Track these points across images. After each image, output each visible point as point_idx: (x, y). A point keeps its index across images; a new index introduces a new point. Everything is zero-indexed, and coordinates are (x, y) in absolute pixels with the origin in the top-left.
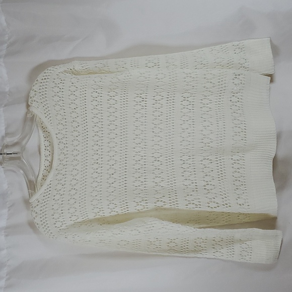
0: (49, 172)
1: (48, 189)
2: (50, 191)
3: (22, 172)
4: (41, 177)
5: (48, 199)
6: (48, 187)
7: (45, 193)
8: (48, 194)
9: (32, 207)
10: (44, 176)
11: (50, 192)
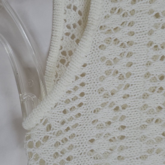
0: (78, 41)
1: (75, 89)
2: (82, 94)
3: (8, 49)
4: (55, 55)
5: (78, 121)
6: (77, 83)
7: (67, 101)
8: (76, 103)
9: (31, 146)
10: (64, 53)
11: (82, 100)
